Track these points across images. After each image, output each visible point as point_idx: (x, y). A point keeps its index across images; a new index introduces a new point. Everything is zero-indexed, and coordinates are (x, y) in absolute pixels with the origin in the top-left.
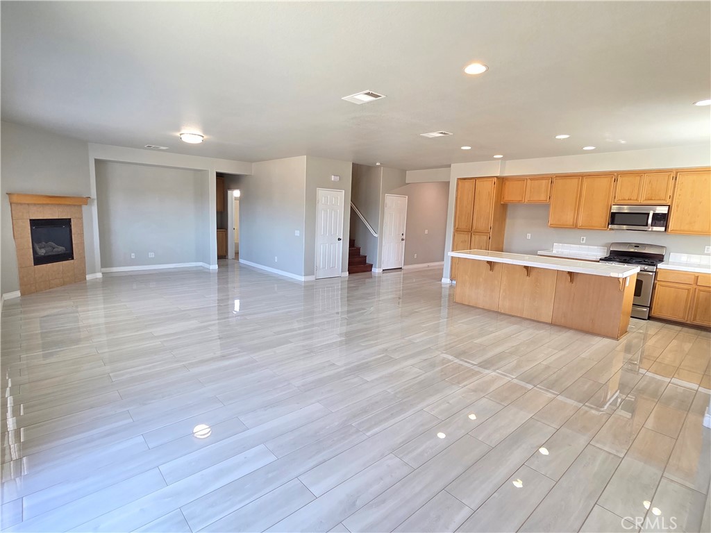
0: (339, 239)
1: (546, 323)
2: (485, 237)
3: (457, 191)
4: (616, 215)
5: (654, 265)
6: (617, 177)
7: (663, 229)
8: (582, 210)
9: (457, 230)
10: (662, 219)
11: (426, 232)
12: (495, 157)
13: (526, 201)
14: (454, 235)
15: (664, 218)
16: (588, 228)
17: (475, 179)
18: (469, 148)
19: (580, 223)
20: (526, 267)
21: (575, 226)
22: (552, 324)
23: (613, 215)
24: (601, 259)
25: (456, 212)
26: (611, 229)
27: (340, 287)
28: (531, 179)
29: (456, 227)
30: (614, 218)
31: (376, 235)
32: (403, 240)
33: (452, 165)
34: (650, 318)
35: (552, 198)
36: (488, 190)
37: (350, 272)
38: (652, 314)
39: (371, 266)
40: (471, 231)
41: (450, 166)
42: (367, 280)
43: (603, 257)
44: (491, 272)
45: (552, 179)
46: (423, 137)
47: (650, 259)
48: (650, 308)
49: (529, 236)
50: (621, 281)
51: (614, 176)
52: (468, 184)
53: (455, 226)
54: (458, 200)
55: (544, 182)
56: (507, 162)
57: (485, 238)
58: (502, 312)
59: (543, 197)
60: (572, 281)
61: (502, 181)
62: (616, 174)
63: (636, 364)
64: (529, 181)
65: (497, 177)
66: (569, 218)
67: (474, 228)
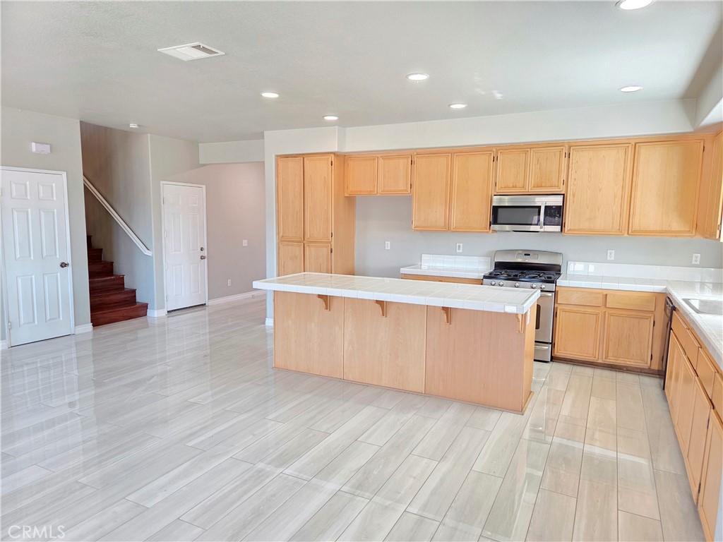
0: (63, 265)
1: (417, 394)
2: (325, 249)
3: (277, 176)
4: (500, 210)
5: (552, 282)
6: (497, 153)
7: (558, 228)
8: (454, 203)
9: (282, 240)
10: (556, 214)
11: (245, 243)
12: (328, 118)
13: (380, 191)
14: (279, 249)
15: (559, 213)
16: (464, 231)
17: (303, 155)
18: (275, 96)
19: (454, 223)
20: (380, 303)
21: (447, 229)
22: (426, 395)
23: (496, 210)
24: (485, 277)
25: (278, 212)
26: (495, 231)
27: (74, 355)
28: (383, 158)
29: (281, 235)
30: (497, 215)
31: (147, 253)
32: (202, 258)
33: (266, 133)
34: (553, 359)
35: (414, 187)
36: (321, 173)
37: (96, 322)
38: (556, 353)
39: (145, 306)
40: (303, 241)
41: (261, 136)
42: (141, 334)
43: (487, 273)
44: (327, 312)
45: (412, 157)
46: (166, 56)
47: (547, 273)
48: (553, 344)
49: (388, 245)
50: (520, 317)
51: (494, 153)
52: (293, 165)
53: (278, 233)
54: (280, 191)
55: (402, 161)
56: (347, 129)
57: (325, 251)
58: (351, 378)
59: (402, 186)
60: (449, 320)
61: (342, 159)
62: (494, 150)
63: (541, 432)
64: (381, 161)
65: (334, 153)
66: (437, 215)
67: (307, 236)
